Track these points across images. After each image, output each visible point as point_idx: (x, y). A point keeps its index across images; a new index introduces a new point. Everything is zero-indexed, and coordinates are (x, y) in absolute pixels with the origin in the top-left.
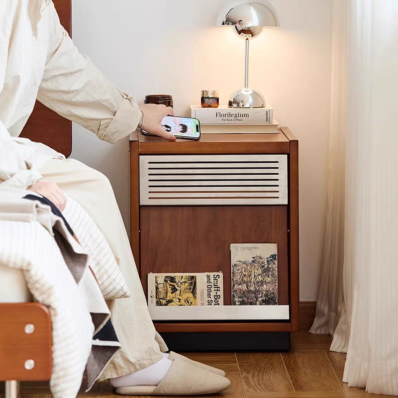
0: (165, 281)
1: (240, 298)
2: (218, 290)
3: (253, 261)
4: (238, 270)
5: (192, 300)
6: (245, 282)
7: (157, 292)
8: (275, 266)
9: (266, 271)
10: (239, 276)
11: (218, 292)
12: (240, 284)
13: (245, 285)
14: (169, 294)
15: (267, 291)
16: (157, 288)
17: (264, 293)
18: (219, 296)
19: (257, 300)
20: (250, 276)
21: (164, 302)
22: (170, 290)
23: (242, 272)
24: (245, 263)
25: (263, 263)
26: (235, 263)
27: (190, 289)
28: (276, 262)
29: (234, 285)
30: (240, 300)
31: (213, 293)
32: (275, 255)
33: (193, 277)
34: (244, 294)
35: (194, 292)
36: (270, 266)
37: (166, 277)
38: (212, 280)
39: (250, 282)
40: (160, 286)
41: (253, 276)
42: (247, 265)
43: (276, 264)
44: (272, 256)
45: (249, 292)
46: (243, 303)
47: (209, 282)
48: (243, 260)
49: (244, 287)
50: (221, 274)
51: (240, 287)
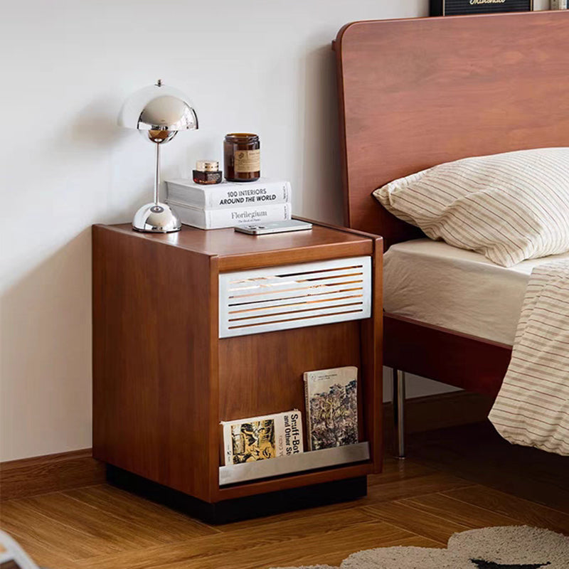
0: (242, 430)
1: (319, 440)
2: (296, 434)
3: (331, 392)
4: (317, 405)
5: (270, 450)
6: (323, 419)
7: (234, 447)
8: (354, 395)
9: (345, 402)
10: (317, 413)
11: (297, 436)
12: (319, 422)
13: (324, 423)
14: (247, 446)
15: (347, 427)
16: (234, 442)
17: (344, 430)
18: (298, 441)
19: (337, 440)
20: (328, 410)
21: (241, 458)
22: (247, 442)
23: (320, 408)
24: (323, 395)
25: (342, 393)
26: (313, 397)
27: (268, 436)
28: (356, 390)
29: (312, 425)
30: (320, 442)
31: (292, 439)
32: (354, 381)
33: (270, 422)
34: (322, 435)
35: (272, 441)
36: (349, 396)
37: (243, 426)
38: (290, 420)
39: (329, 418)
40: (237, 438)
41: (331, 411)
42: (325, 398)
43: (356, 392)
44: (351, 383)
45: (328, 430)
46: (322, 446)
47: (287, 425)
48: (321, 392)
49: (322, 426)
50: (299, 413)
51: (319, 426)
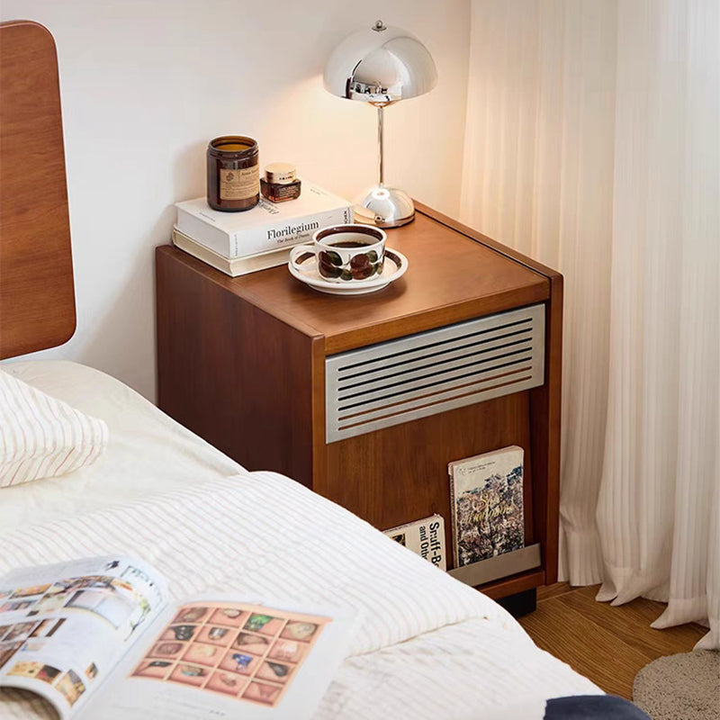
1: (469, 551)
2: (437, 548)
3: (487, 486)
4: (466, 506)
6: (475, 523)
8: (519, 486)
9: (506, 496)
10: (467, 517)
11: (438, 551)
12: (470, 528)
13: (476, 528)
15: (508, 529)
17: (505, 533)
18: (440, 556)
19: (494, 547)
20: (483, 511)
23: (471, 509)
24: (475, 492)
25: (501, 485)
26: (460, 496)
28: (521, 479)
29: (460, 533)
30: (470, 554)
31: (430, 555)
32: (520, 468)
33: (399, 538)
34: (474, 544)
36: (512, 488)
38: (428, 530)
39: (484, 521)
41: (487, 510)
42: (478, 495)
43: (522, 481)
44: (516, 470)
45: (483, 537)
46: (474, 559)
47: (423, 537)
48: (472, 489)
49: (475, 532)
50: (441, 520)
51: (469, 533)
